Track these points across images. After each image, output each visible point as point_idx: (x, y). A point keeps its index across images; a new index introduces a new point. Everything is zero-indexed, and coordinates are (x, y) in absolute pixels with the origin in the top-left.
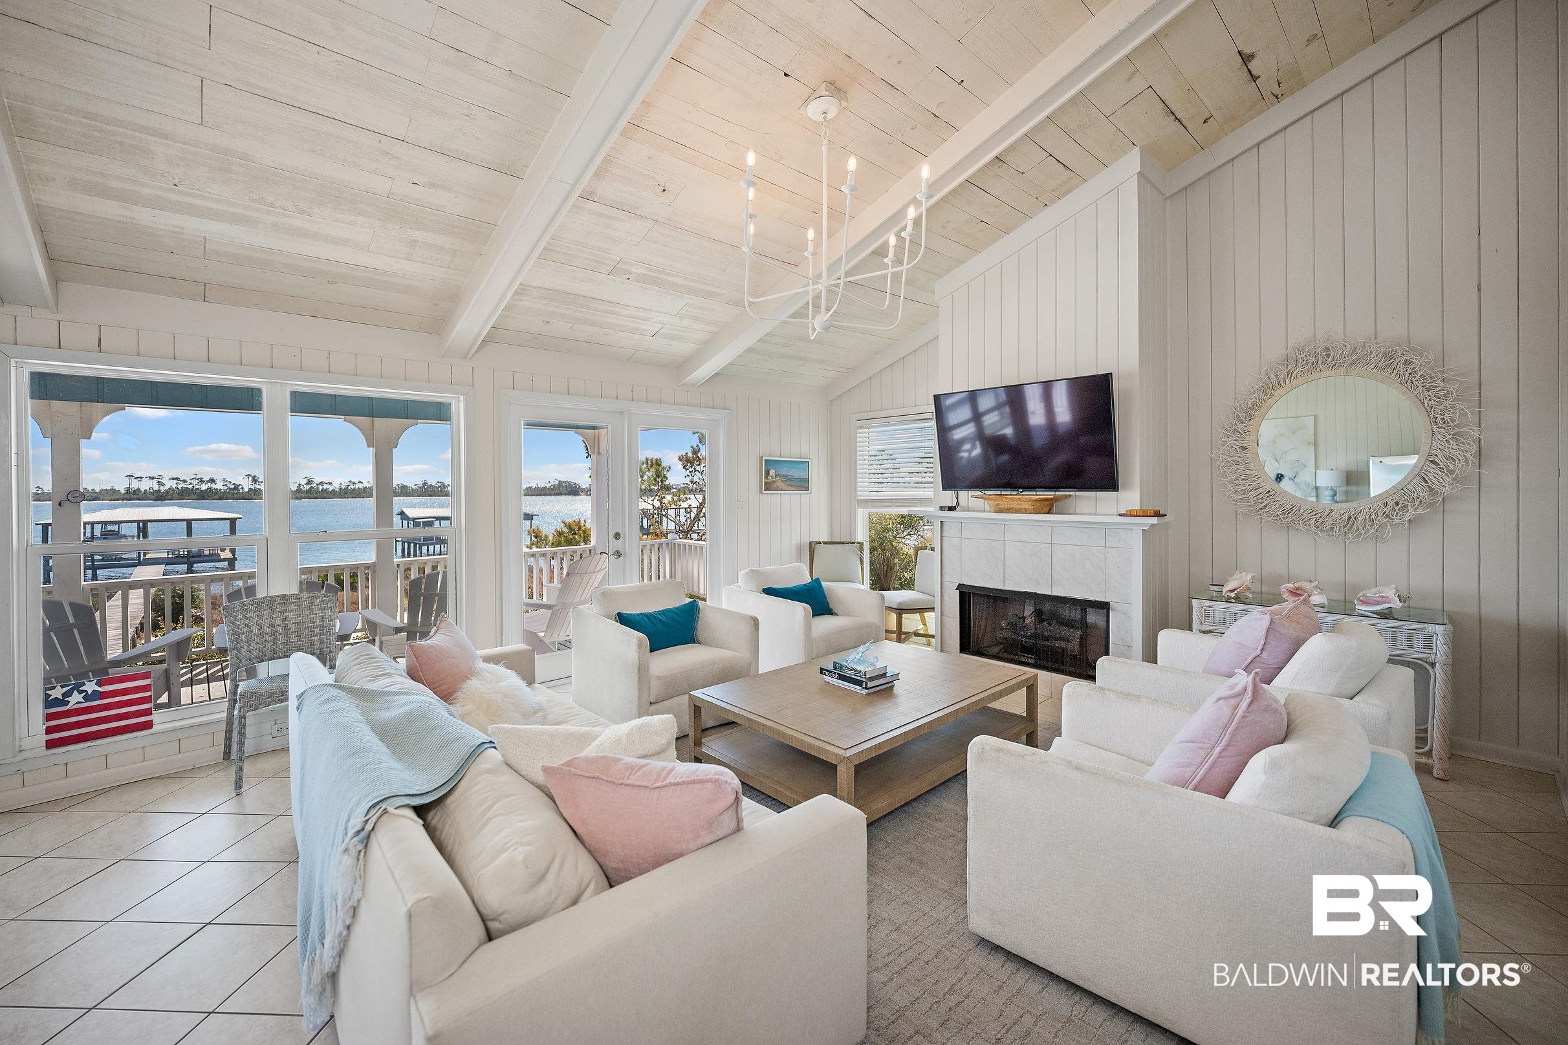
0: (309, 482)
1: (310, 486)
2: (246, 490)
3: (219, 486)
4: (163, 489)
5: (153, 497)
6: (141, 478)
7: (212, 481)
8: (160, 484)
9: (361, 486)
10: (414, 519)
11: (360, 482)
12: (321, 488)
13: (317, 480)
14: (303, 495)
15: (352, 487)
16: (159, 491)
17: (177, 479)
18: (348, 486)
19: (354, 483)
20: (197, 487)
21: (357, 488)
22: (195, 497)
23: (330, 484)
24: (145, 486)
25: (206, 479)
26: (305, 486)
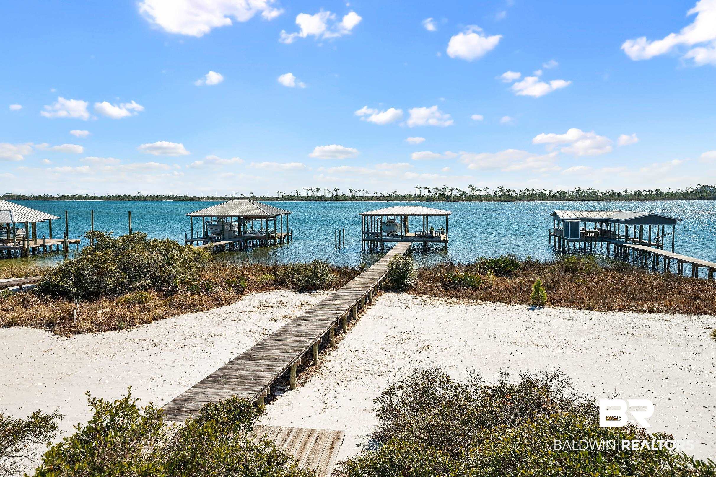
0: (502, 189)
1: (502, 192)
2: (469, 195)
3: (455, 192)
4: (430, 194)
5: (425, 199)
6: (421, 188)
7: (452, 189)
8: (429, 192)
9: (533, 192)
10: (564, 220)
11: (533, 190)
12: (508, 194)
13: (506, 189)
14: (498, 199)
15: (527, 193)
16: (428, 195)
17: (436, 188)
18: (525, 192)
19: (529, 190)
20: (445, 193)
21: (530, 193)
22: (444, 199)
23: (514, 191)
24: (423, 193)
25: (449, 188)
26: (499, 192)
